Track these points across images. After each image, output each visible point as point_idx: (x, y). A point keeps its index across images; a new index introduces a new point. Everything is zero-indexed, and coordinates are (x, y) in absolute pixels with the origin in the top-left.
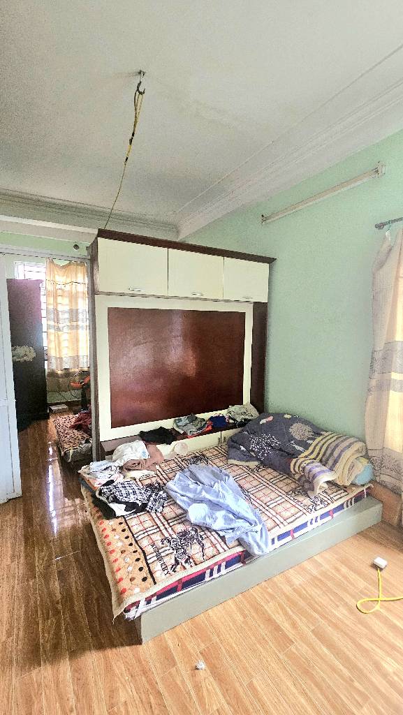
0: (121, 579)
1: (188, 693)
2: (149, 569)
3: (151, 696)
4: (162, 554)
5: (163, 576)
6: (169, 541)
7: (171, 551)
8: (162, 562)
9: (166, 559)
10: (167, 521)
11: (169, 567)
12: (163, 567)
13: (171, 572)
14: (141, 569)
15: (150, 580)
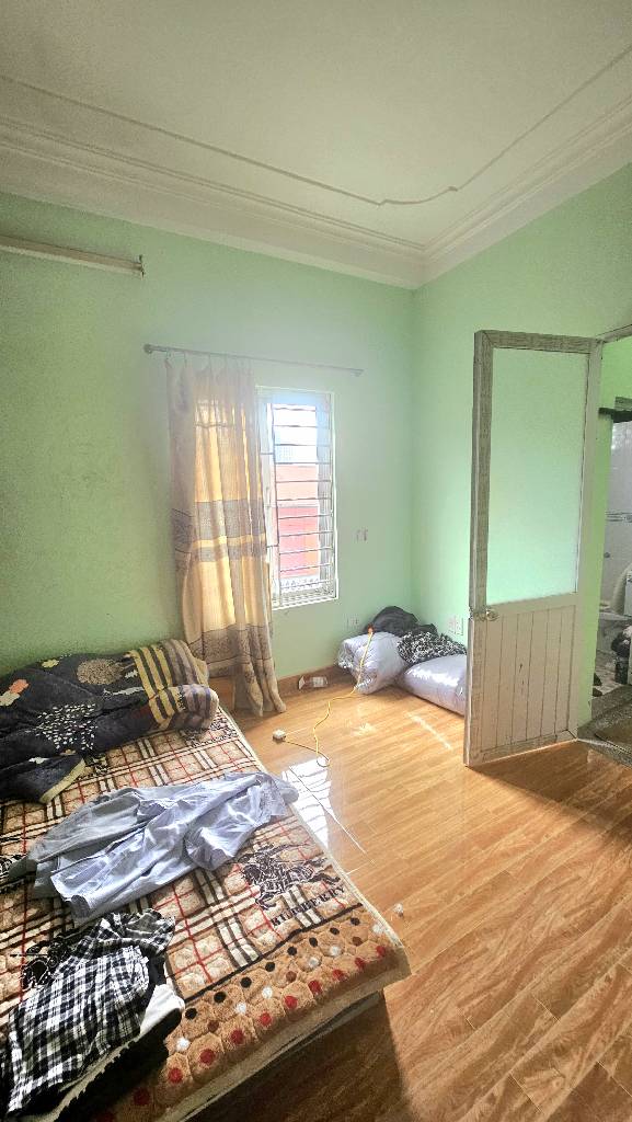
0: (359, 962)
1: (429, 923)
2: (334, 918)
3: (444, 969)
4: (301, 900)
5: (347, 894)
6: (269, 896)
7: (294, 888)
8: (318, 901)
9: (310, 895)
10: (207, 906)
11: (330, 887)
12: (328, 895)
13: (337, 884)
14: (334, 931)
15: (355, 914)
